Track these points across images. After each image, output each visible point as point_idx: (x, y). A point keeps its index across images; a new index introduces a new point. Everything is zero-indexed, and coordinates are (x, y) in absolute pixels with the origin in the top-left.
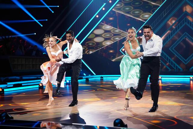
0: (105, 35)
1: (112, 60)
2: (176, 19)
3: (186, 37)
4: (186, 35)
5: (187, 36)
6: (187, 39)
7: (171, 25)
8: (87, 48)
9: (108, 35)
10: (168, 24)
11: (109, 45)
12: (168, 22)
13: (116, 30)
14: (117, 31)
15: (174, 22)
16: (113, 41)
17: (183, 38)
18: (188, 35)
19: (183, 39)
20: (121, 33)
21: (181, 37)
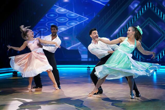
0: (59, 19)
1: (67, 49)
2: (139, 2)
3: (149, 23)
4: (149, 21)
5: (151, 22)
6: (150, 26)
7: (133, 9)
8: (38, 34)
9: (63, 20)
10: (130, 7)
11: (64, 31)
12: (130, 5)
13: (72, 13)
14: (73, 15)
15: (136, 5)
16: (69, 27)
17: (146, 23)
18: (152, 20)
19: (146, 25)
20: (77, 18)
21: (144, 23)
